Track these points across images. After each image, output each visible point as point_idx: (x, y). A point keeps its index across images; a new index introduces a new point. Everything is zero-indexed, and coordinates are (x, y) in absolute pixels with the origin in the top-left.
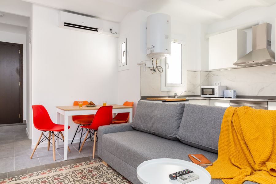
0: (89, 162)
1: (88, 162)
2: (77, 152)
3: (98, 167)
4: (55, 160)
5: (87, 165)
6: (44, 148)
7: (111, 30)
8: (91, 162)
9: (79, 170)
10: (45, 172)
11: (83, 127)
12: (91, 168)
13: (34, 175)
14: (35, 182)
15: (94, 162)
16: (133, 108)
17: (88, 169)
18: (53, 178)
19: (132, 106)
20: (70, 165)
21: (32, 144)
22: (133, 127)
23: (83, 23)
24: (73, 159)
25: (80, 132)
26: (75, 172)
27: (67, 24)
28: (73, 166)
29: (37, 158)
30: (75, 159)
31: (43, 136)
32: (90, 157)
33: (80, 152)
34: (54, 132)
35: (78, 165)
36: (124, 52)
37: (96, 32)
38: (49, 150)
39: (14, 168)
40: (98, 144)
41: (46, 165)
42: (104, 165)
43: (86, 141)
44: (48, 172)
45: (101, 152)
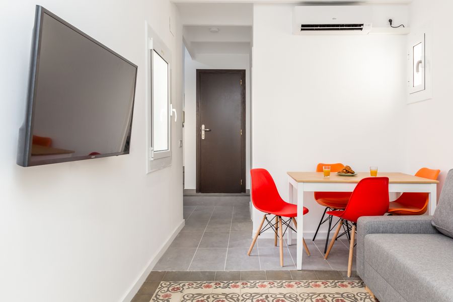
0: (340, 283)
1: (338, 282)
2: (321, 257)
3: (356, 297)
4: (283, 266)
5: (336, 287)
6: (269, 241)
7: (390, 21)
8: (344, 283)
9: (319, 295)
10: (264, 284)
11: (332, 213)
12: (342, 295)
13: (249, 284)
14: (248, 299)
15: (349, 283)
16: (438, 184)
17: (336, 296)
18: (275, 298)
19: (437, 180)
20: (305, 281)
21: (253, 231)
22: (435, 228)
23: (334, 19)
24: (313, 271)
25: (328, 222)
26: (312, 296)
27: (305, 27)
28: (311, 284)
29: (258, 256)
30: (316, 271)
31: (266, 222)
32: (344, 274)
33: (326, 259)
34: (282, 217)
35: (319, 283)
36: (420, 62)
37: (360, 31)
38: (276, 245)
39: (224, 267)
40: (358, 251)
41: (267, 272)
42: (368, 294)
43: (336, 239)
44: (269, 286)
45: (362, 267)
